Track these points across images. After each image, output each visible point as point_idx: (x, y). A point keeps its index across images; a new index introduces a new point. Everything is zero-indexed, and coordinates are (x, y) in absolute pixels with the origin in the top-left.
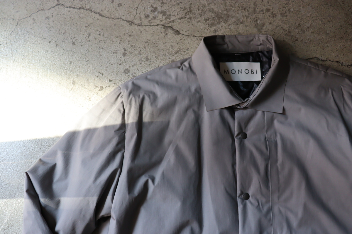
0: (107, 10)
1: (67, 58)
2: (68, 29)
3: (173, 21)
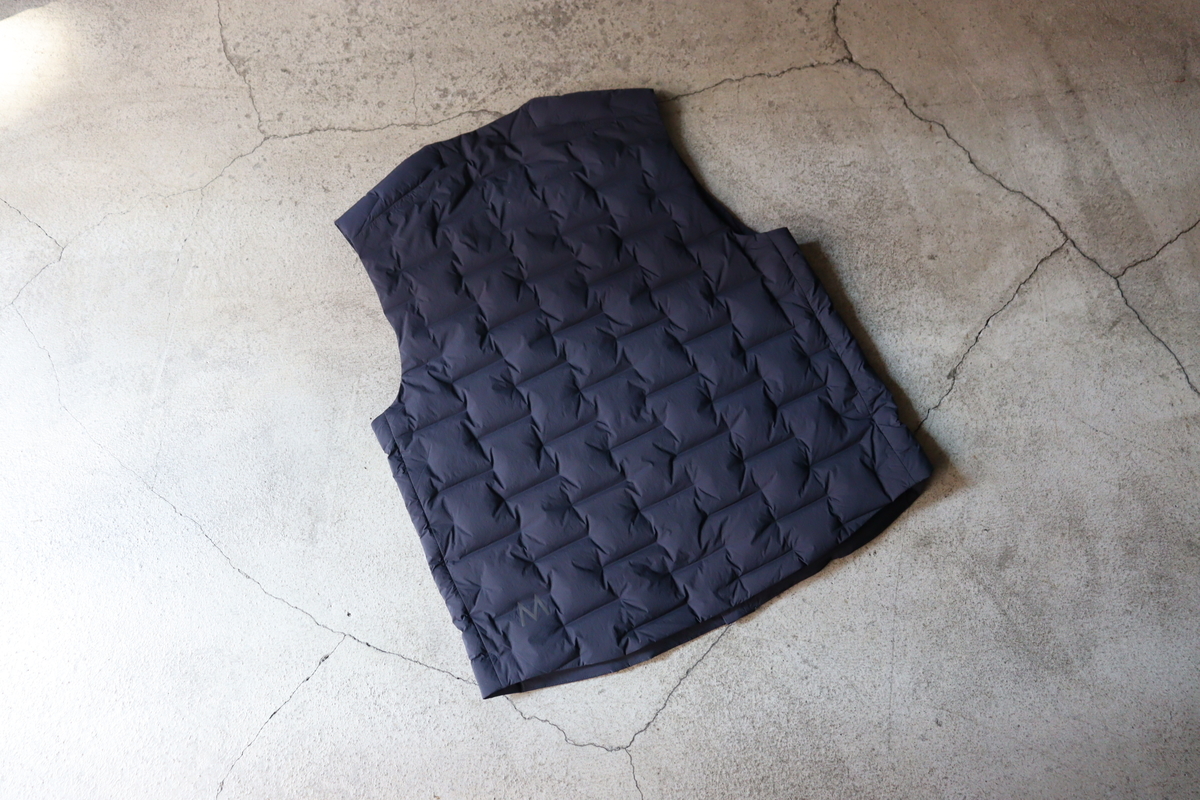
0: (361, 118)
1: (324, 216)
2: (304, 171)
3: (484, 100)
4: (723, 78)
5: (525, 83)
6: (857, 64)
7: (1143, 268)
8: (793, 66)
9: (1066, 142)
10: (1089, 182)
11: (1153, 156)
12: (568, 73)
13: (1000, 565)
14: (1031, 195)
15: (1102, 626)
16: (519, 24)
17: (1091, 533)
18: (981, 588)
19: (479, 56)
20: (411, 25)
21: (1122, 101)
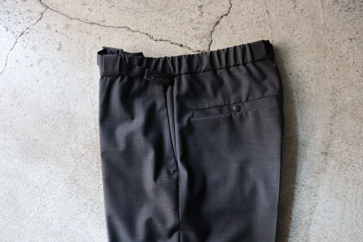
21: (352, 178)
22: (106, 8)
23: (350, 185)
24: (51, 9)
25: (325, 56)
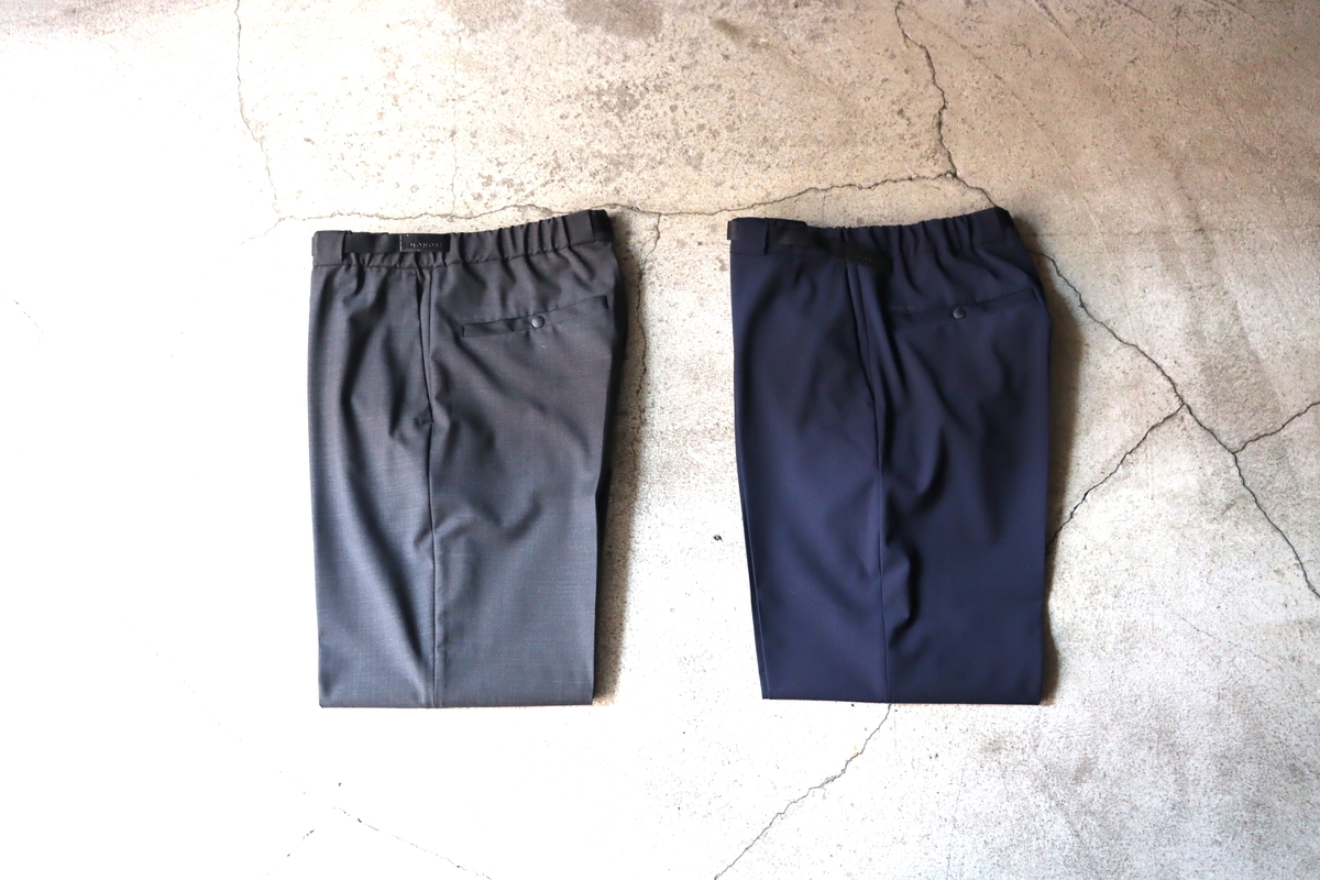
0: (391, 204)
4: (807, 187)
5: (581, 176)
6: (960, 180)
7: (1266, 443)
8: (888, 177)
9: (1190, 289)
10: (1213, 338)
11: (1286, 313)
12: (631, 168)
13: (1076, 779)
14: (1146, 349)
15: (1186, 857)
16: (579, 104)
17: (1182, 749)
18: (1053, 803)
19: (530, 140)
20: (456, 97)
21: (1258, 245)
22: (760, 175)
23: (1260, 256)
24: (667, 215)
25: (1114, 101)
